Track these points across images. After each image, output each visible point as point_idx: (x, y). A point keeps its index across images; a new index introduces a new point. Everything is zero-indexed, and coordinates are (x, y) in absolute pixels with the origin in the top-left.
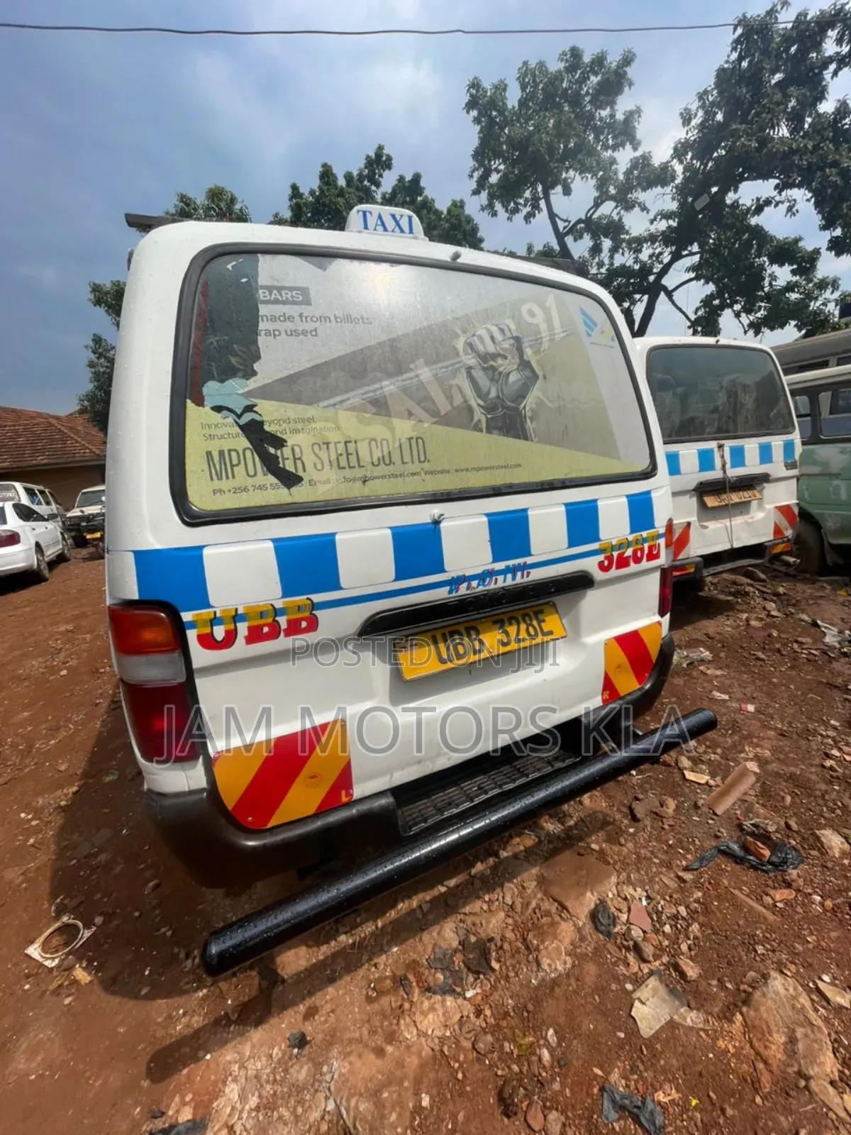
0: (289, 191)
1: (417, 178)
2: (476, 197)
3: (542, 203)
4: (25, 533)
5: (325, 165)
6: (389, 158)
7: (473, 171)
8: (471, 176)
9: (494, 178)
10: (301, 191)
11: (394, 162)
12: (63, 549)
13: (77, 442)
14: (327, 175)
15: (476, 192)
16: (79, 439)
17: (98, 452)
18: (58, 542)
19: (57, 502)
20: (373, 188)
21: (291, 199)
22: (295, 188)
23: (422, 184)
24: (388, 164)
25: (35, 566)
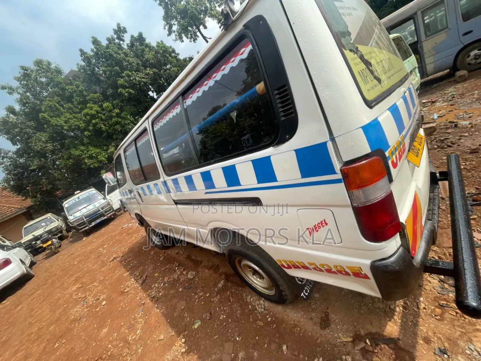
0: (80, 53)
1: (140, 35)
2: (170, 37)
3: (198, 34)
4: (12, 257)
5: (93, 37)
6: (124, 28)
7: (165, 26)
8: (165, 28)
9: (175, 28)
10: (85, 51)
11: (127, 29)
12: (31, 259)
13: (4, 206)
14: (95, 42)
15: (169, 34)
16: (5, 205)
17: (19, 207)
18: (27, 256)
19: (9, 240)
20: (121, 42)
21: (81, 56)
22: (81, 50)
23: (144, 36)
24: (125, 31)
25: (25, 271)
